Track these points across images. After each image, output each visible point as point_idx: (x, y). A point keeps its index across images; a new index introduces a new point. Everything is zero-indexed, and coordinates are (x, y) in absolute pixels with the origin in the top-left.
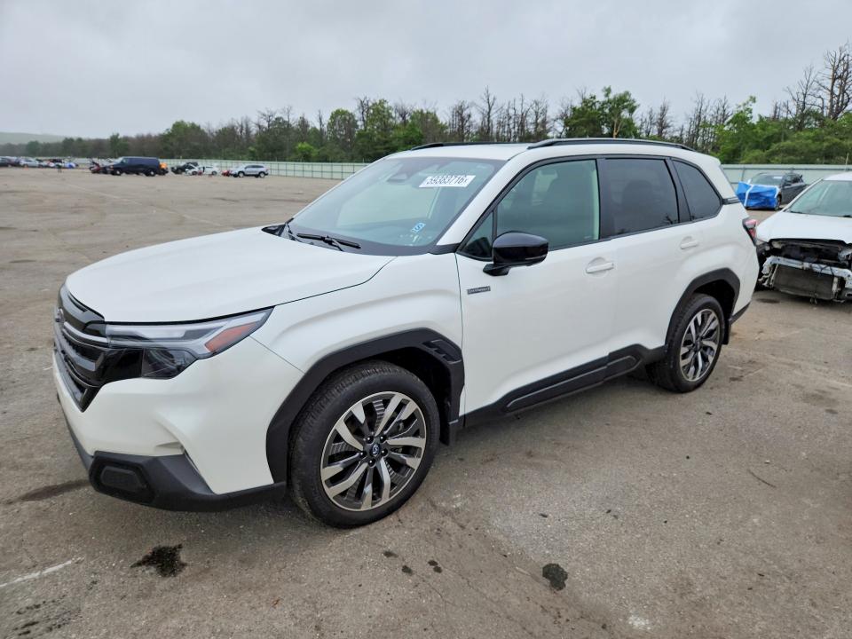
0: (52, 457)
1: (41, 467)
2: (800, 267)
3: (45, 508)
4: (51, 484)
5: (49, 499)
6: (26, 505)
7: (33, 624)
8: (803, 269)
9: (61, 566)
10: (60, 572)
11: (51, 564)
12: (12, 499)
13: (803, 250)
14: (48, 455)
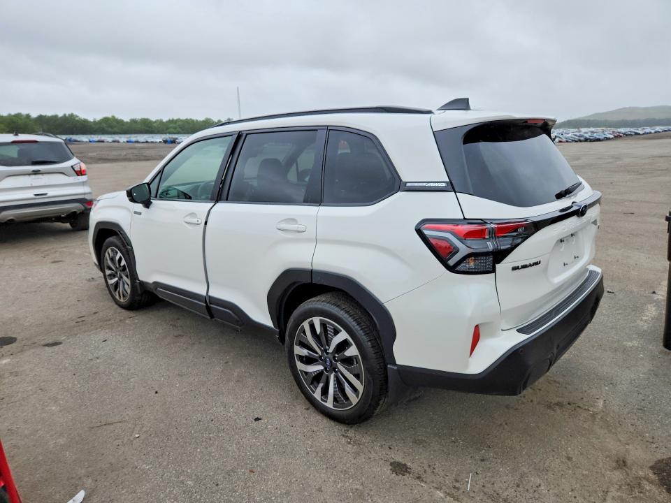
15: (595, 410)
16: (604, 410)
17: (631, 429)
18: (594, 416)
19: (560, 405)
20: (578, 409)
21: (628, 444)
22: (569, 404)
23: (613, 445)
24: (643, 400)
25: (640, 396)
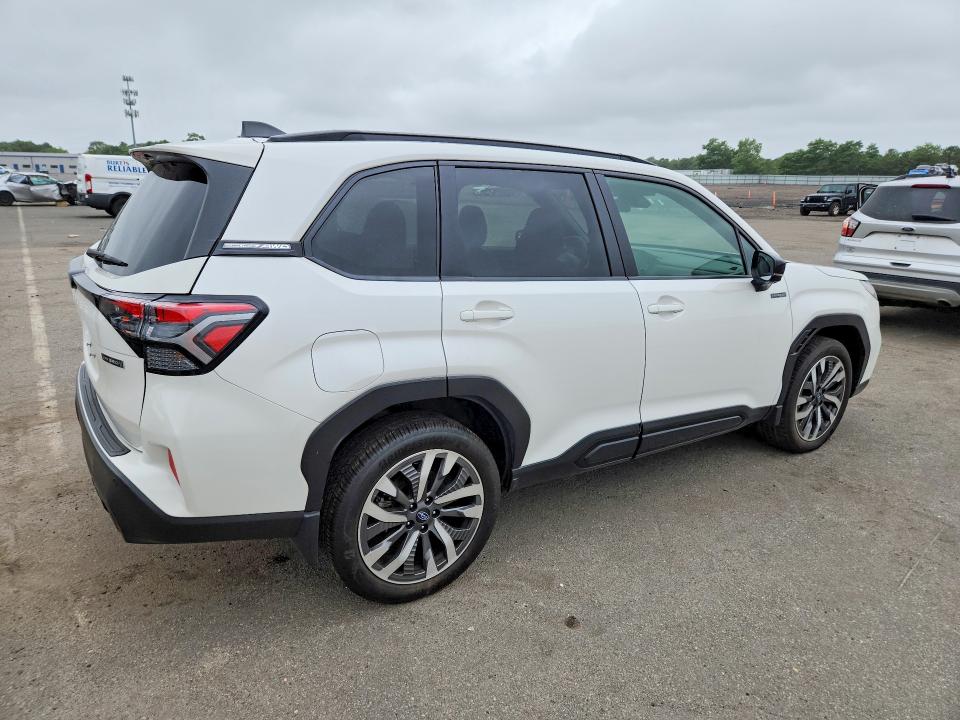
15: (80, 604)
16: (70, 614)
17: (20, 612)
18: (78, 595)
19: (129, 578)
20: (104, 589)
21: (15, 592)
22: (119, 588)
23: (34, 579)
24: (20, 673)
25: (28, 677)
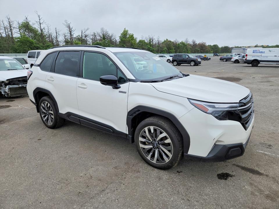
0: (244, 186)
1: (251, 184)
2: (18, 87)
3: (257, 167)
4: (251, 174)
5: (255, 169)
6: (262, 172)
7: (269, 146)
8: (19, 87)
9: (260, 151)
10: (260, 150)
11: (262, 153)
12: (265, 176)
13: (19, 81)
14: (246, 189)
